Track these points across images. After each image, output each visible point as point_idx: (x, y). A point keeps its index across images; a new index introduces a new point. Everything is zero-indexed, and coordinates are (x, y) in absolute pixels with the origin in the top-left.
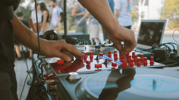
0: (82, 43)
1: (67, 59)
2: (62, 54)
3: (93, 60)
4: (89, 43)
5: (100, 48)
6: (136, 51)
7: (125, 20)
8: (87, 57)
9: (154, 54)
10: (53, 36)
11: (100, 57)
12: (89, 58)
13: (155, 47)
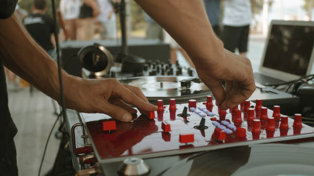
0: (155, 70)
1: (124, 117)
2: (112, 108)
3: (177, 117)
4: (169, 70)
5: (190, 85)
6: (263, 90)
7: (238, 14)
8: (165, 107)
9: (298, 97)
10: (98, 57)
11: (191, 108)
12: (168, 111)
13: (300, 81)
